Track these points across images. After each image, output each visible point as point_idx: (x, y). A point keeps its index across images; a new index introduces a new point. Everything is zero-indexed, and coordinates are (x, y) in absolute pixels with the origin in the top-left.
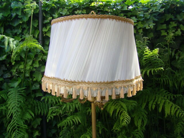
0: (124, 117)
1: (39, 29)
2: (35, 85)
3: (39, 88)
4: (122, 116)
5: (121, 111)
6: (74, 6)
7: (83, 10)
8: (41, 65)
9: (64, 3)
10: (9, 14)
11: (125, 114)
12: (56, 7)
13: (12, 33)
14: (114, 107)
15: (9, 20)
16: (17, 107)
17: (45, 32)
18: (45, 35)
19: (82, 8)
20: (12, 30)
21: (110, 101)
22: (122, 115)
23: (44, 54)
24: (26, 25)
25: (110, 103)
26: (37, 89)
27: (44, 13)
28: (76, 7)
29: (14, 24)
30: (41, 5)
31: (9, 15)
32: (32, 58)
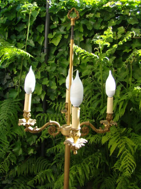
0: (127, 163)
1: (44, 36)
2: (36, 99)
3: (40, 103)
4: (124, 160)
5: (124, 153)
6: (86, 9)
7: (97, 13)
8: (43, 77)
9: (76, 5)
10: (14, 17)
11: (129, 158)
12: (65, 10)
13: (16, 39)
14: (117, 145)
15: (14, 24)
16: (5, 120)
17: (51, 39)
18: (50, 43)
19: (96, 11)
20: (17, 35)
21: (114, 135)
22: (125, 158)
23: (47, 65)
24: (32, 31)
25: (112, 138)
26: (37, 103)
27: (51, 17)
28: (88, 10)
29: (19, 29)
30: (49, 7)
31: (14, 19)
32: (35, 68)
